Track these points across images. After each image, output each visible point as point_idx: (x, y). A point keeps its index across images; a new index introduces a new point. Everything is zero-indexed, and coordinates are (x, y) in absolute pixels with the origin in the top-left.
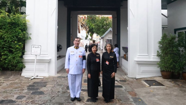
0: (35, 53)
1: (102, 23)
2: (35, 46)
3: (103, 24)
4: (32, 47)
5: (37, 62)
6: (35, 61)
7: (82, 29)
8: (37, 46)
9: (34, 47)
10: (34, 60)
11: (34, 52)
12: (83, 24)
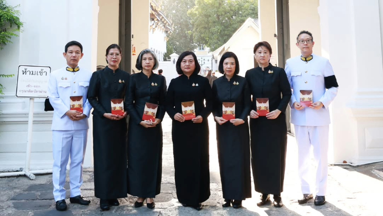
0: (30, 91)
1: (217, 5)
2: (29, 69)
3: (221, 9)
4: (21, 73)
5: (35, 122)
6: (31, 119)
7: (154, 26)
8: (39, 69)
9: (28, 73)
10: (26, 115)
11: (28, 89)
12: (155, 11)
